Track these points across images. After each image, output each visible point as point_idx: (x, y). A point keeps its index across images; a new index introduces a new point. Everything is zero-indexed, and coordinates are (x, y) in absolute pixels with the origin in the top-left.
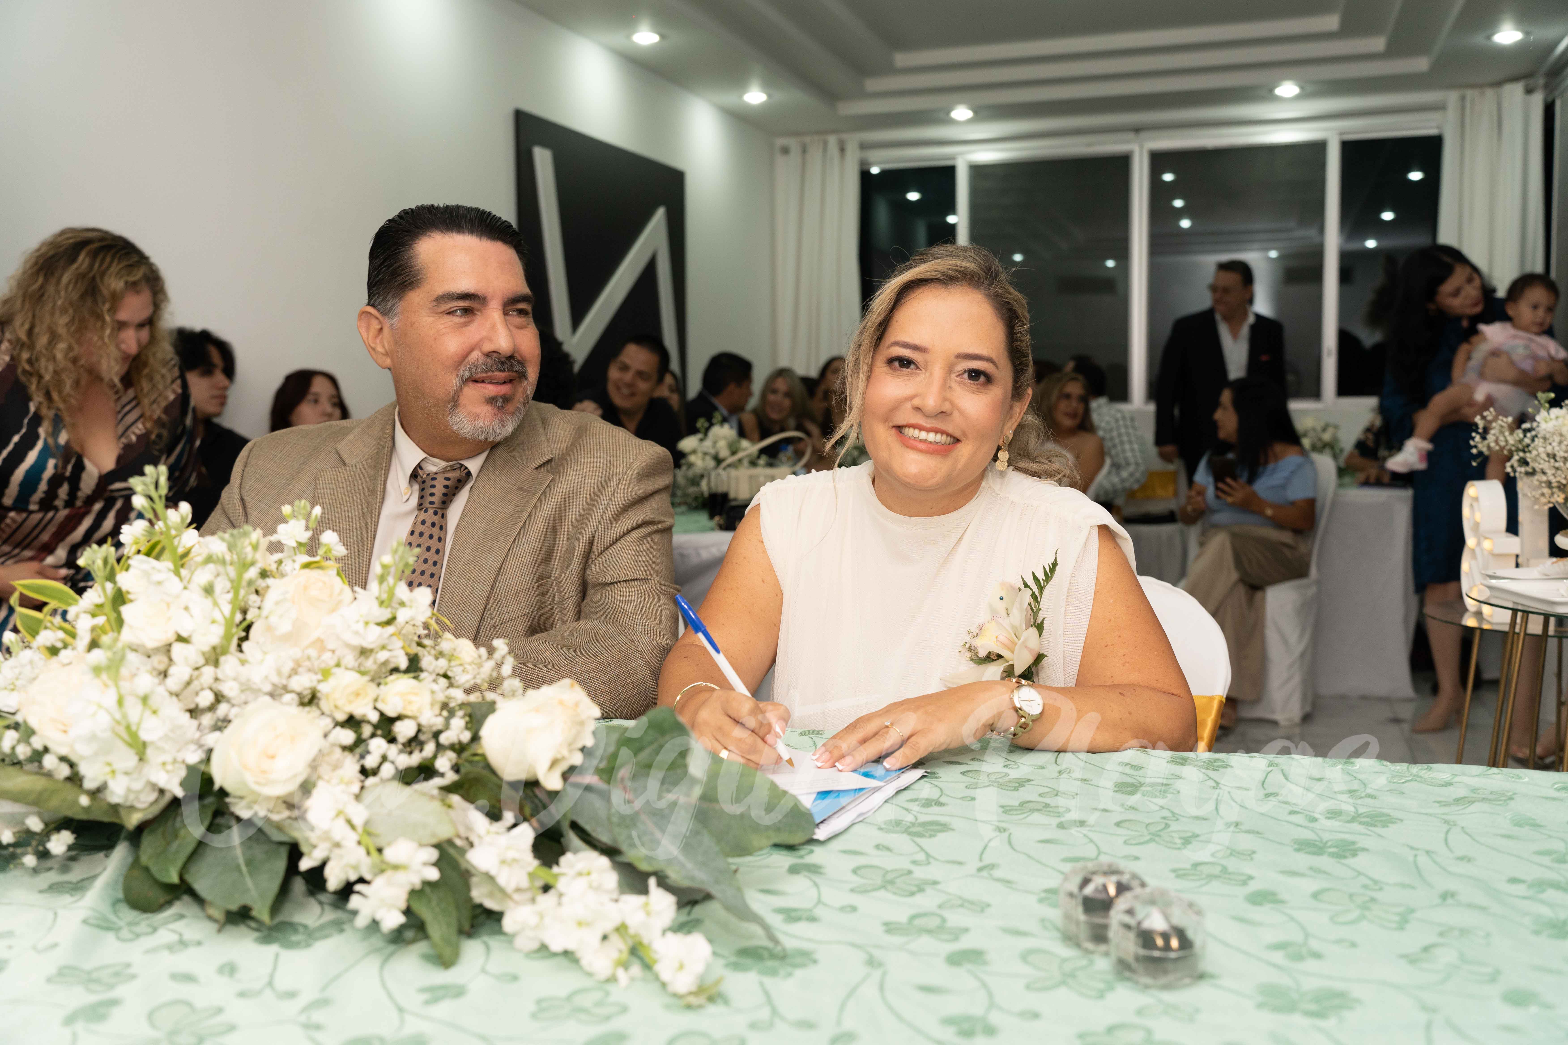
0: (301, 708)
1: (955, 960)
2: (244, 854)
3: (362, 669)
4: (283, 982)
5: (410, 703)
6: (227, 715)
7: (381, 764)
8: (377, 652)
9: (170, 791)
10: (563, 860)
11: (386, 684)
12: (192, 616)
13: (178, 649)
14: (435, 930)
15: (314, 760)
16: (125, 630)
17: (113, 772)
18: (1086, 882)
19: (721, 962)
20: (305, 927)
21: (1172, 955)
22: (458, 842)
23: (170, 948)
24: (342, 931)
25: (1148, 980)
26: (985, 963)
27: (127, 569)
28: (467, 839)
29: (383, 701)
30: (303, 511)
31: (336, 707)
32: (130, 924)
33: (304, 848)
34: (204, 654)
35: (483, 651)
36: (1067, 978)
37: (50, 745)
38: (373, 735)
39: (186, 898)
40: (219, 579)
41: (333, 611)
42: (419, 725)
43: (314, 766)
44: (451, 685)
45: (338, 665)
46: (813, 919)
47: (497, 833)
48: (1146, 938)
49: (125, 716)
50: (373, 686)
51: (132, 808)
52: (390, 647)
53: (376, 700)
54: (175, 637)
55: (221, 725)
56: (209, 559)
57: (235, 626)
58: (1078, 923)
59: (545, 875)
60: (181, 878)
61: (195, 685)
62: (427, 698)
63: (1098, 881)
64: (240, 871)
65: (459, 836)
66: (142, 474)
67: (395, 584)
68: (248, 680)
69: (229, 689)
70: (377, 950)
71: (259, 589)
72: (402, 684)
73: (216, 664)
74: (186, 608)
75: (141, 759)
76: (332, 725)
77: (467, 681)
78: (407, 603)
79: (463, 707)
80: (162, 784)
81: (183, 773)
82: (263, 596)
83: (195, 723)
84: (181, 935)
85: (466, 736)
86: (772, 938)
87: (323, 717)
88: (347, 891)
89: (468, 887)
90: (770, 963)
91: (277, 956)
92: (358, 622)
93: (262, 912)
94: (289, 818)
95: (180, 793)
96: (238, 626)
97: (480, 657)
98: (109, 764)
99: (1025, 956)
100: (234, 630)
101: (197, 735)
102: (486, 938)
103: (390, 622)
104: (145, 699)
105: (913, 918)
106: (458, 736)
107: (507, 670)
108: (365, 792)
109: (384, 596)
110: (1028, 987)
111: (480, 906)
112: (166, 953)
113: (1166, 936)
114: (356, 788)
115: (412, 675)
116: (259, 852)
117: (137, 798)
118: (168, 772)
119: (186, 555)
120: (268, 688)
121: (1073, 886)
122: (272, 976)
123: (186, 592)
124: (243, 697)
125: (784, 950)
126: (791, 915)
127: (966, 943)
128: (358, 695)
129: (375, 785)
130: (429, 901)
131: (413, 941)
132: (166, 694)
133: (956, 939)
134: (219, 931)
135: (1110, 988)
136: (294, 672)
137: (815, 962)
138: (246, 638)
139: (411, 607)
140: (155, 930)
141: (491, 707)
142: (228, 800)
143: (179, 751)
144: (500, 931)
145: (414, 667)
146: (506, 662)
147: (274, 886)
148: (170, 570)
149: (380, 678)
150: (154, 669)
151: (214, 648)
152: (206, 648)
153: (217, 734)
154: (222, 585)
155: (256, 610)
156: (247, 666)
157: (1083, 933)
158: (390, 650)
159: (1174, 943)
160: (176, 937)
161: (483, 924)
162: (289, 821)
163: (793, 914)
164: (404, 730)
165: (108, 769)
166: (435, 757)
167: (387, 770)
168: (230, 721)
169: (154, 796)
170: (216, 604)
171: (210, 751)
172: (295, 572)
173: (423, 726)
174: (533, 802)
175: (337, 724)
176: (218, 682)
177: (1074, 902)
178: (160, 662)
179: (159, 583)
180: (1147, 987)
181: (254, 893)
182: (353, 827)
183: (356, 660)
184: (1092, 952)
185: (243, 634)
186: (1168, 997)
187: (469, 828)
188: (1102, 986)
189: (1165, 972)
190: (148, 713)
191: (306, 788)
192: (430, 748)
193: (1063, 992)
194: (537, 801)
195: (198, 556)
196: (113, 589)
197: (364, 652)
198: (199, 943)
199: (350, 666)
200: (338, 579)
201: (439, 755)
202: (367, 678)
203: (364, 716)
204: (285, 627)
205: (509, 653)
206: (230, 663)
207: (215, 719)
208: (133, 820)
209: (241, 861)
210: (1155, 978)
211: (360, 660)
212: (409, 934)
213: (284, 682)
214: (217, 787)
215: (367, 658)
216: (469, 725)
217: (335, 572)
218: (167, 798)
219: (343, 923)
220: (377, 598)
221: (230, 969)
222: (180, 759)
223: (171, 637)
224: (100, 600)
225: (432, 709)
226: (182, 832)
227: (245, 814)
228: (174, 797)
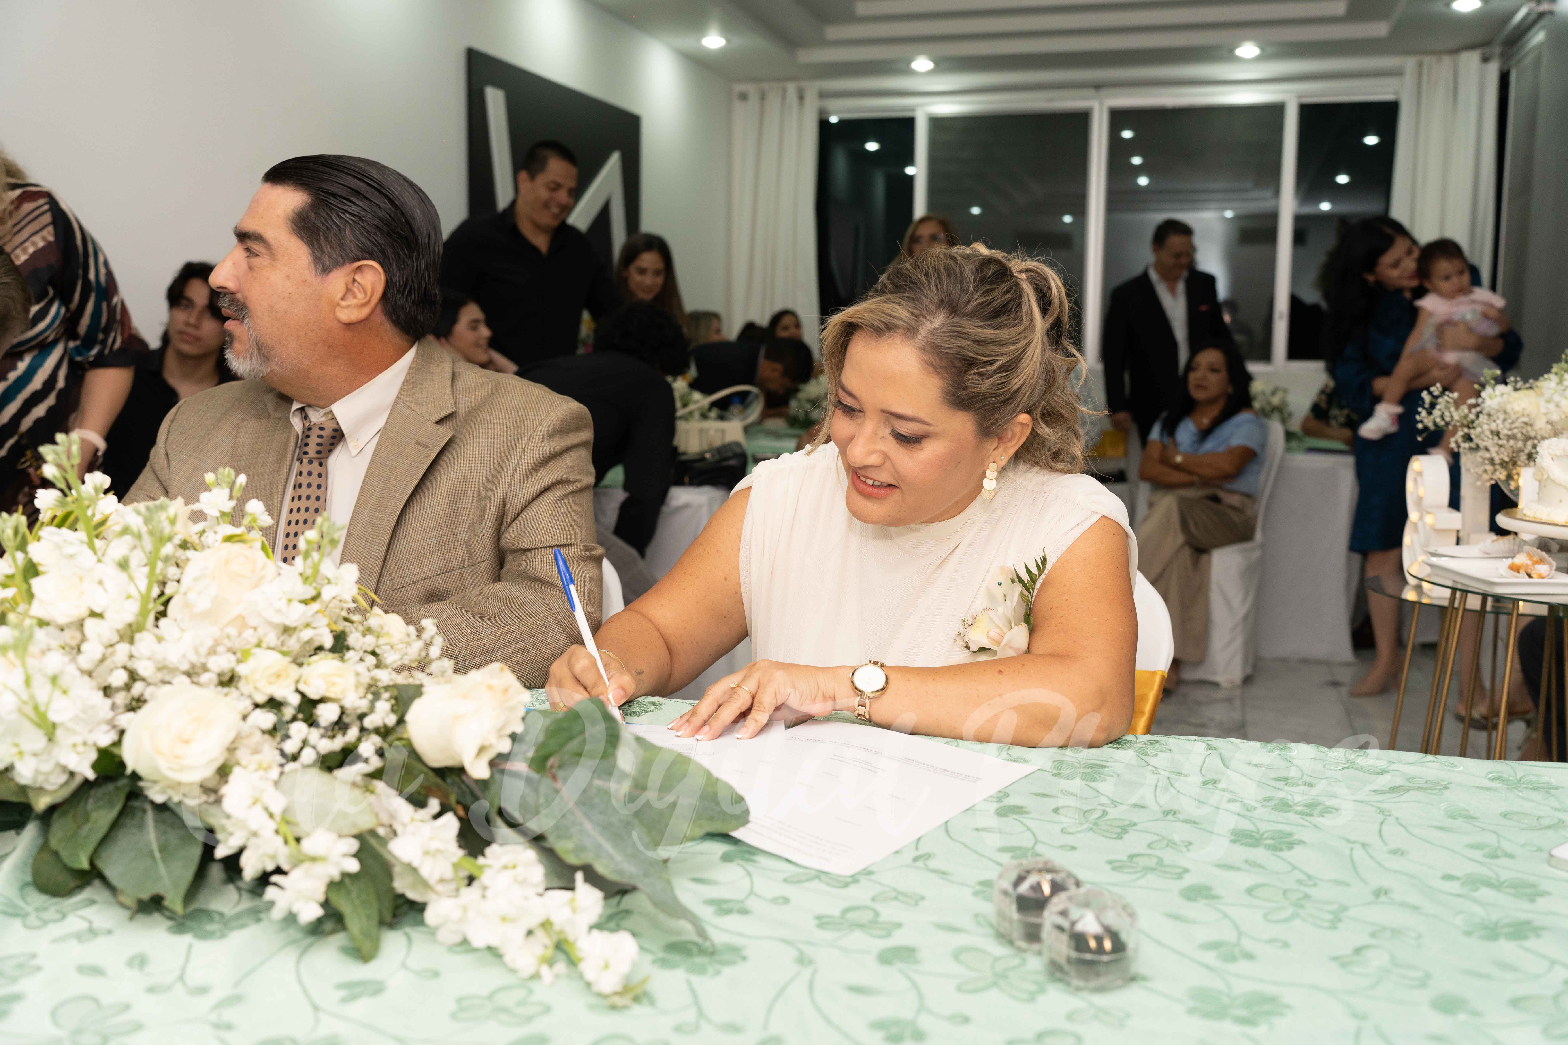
0: (219, 688)
1: (887, 958)
2: (158, 839)
3: (285, 649)
4: (195, 977)
5: (334, 684)
6: (142, 695)
7: (301, 749)
8: (301, 630)
9: (81, 774)
10: (488, 851)
11: (309, 664)
12: (105, 590)
13: (91, 625)
14: (355, 922)
15: (233, 742)
16: (35, 603)
17: (21, 753)
18: (1020, 880)
19: (649, 957)
20: (221, 915)
21: (1105, 958)
22: (381, 831)
23: (79, 937)
24: (259, 920)
25: (1080, 983)
26: (917, 962)
27: (39, 540)
28: (391, 826)
29: (305, 683)
30: (227, 480)
31: (256, 688)
32: (37, 910)
33: (220, 837)
34: (118, 631)
35: (412, 629)
36: (999, 979)
38: (294, 719)
39: (97, 883)
40: (136, 552)
41: (256, 586)
42: (342, 708)
43: (232, 749)
44: (378, 666)
45: (258, 645)
46: (744, 912)
47: (422, 821)
48: (1079, 940)
49: (32, 697)
50: (294, 667)
51: (41, 790)
52: (314, 625)
53: (297, 682)
54: (88, 613)
55: (136, 704)
56: (126, 531)
57: (152, 600)
58: (1011, 921)
59: (470, 867)
60: (92, 863)
61: (108, 663)
62: (351, 680)
63: (1032, 880)
64: (153, 857)
65: (383, 825)
66: (53, 442)
67: (320, 561)
68: (165, 659)
69: (144, 668)
70: (294, 942)
71: (179, 561)
72: (325, 664)
73: (131, 641)
74: (100, 583)
75: (50, 740)
76: (251, 707)
77: (395, 662)
78: (333, 580)
79: (390, 689)
80: (72, 766)
81: (93, 756)
82: (183, 569)
83: (108, 702)
84: (90, 922)
85: (391, 720)
86: (702, 933)
87: (243, 698)
88: (264, 880)
89: (390, 877)
90: (698, 960)
91: (190, 947)
92: (280, 599)
93: (174, 901)
94: (206, 802)
95: (91, 775)
96: (155, 600)
97: (408, 635)
98: (16, 745)
99: (957, 955)
100: (151, 605)
101: (110, 714)
102: (408, 929)
103: (314, 599)
104: (54, 680)
105: (846, 911)
106: (383, 719)
107: (435, 651)
108: (284, 778)
109: (309, 572)
110: (959, 989)
111: (402, 896)
112: (74, 942)
113: (1099, 939)
114: (275, 773)
115: (336, 655)
116: (173, 837)
117: (47, 780)
118: (78, 753)
119: (103, 523)
120: (185, 667)
121: (1007, 885)
122: (183, 970)
123: (99, 565)
124: (160, 676)
125: (713, 945)
126: (723, 907)
127: (899, 939)
128: (279, 676)
129: (295, 771)
130: (349, 893)
131: (333, 932)
132: (78, 673)
133: (888, 935)
134: (131, 918)
135: (1042, 990)
136: (212, 652)
137: (744, 958)
138: (163, 614)
139: (336, 584)
140: (64, 916)
141: (417, 691)
142: (141, 784)
143: (91, 731)
144: (421, 923)
145: (340, 645)
146: (435, 642)
147: (188, 873)
148: (82, 542)
149: (304, 656)
150: (67, 644)
151: (130, 625)
152: (120, 626)
153: (131, 715)
154: (137, 559)
155: (175, 584)
156: (163, 643)
157: (1017, 932)
158: (314, 628)
159: (1108, 945)
160: (84, 925)
161: (405, 914)
162: (205, 806)
163: (725, 906)
164: (327, 714)
165: (15, 750)
166: (359, 740)
167: (308, 756)
168: (145, 701)
169: (64, 778)
170: (131, 578)
171: (122, 732)
172: (217, 544)
173: (347, 709)
174: (460, 788)
175: (257, 706)
176: (133, 659)
177: (1008, 900)
178: (72, 638)
179: (71, 556)
180: (1079, 989)
181: (167, 881)
182: (271, 816)
183: (278, 638)
184: (1024, 951)
185: (162, 608)
186: (1100, 1000)
187: (392, 816)
188: (1033, 988)
189: (1098, 975)
190: (57, 693)
191: (223, 772)
192: (353, 733)
193: (994, 994)
194: (463, 787)
195: (114, 525)
196: (24, 559)
197: (287, 630)
198: (109, 932)
199: (272, 645)
200: (261, 554)
201: (363, 739)
202: (288, 659)
203: (285, 698)
204: (203, 603)
205: (438, 634)
206: (145, 641)
207: (129, 696)
208: (41, 803)
209: (155, 847)
210: (1087, 980)
211: (282, 638)
212: (329, 926)
213: (203, 660)
214: (129, 771)
215: (290, 636)
216: (395, 708)
217: (258, 545)
218: (78, 781)
219: (260, 912)
220: (301, 574)
221: (140, 961)
222: (90, 742)
223: (84, 612)
224: (10, 571)
225: (356, 691)
226: (94, 816)
227: (159, 799)
228: (86, 781)
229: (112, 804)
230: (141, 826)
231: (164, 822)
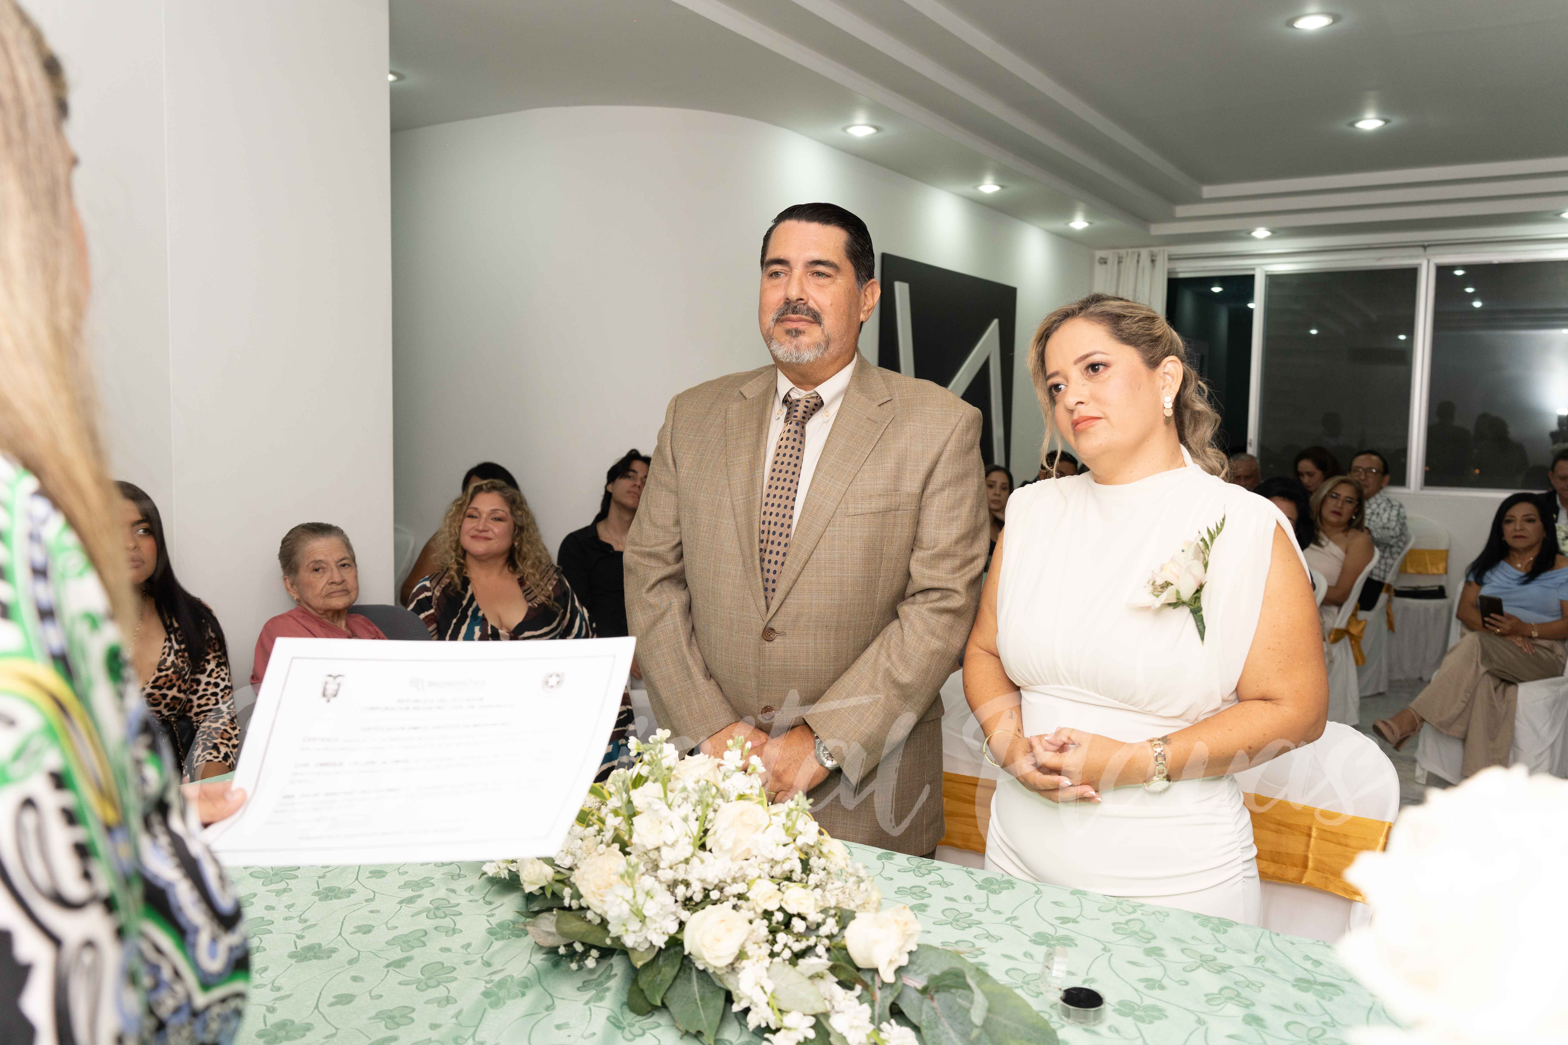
2: (699, 992)
3: (773, 876)
5: (802, 906)
7: (782, 950)
8: (781, 864)
9: (657, 945)
11: (787, 889)
12: (674, 830)
13: (665, 851)
15: (744, 941)
16: (634, 834)
17: (627, 931)
22: (827, 1010)
27: (636, 789)
28: (832, 1006)
29: (786, 904)
31: (758, 904)
32: (630, 1025)
33: (735, 998)
37: (591, 907)
38: (781, 928)
39: (664, 1013)
42: (808, 921)
43: (744, 944)
45: (759, 875)
47: (850, 1000)
49: (636, 902)
50: (777, 889)
51: (634, 949)
52: (791, 858)
53: (782, 902)
54: (663, 843)
60: (662, 1000)
62: (812, 903)
64: (697, 1003)
65: (828, 1007)
67: (796, 820)
71: (715, 807)
72: (797, 888)
74: (672, 828)
75: (643, 925)
76: (755, 916)
78: (803, 831)
79: (836, 911)
80: (654, 942)
81: (666, 938)
82: (716, 810)
85: (836, 932)
87: (750, 909)
88: (760, 1034)
89: (830, 1040)
92: (773, 844)
93: (708, 1033)
94: (728, 975)
95: (663, 946)
98: (624, 924)
101: (674, 908)
103: (791, 843)
104: (647, 890)
106: (831, 930)
108: (771, 969)
109: (790, 824)
114: (767, 965)
115: (804, 884)
116: (708, 992)
117: (640, 947)
118: (657, 934)
123: (671, 812)
128: (771, 898)
129: (778, 963)
134: (681, 1038)
139: (806, 836)
140: (644, 1032)
141: (853, 915)
142: (692, 958)
143: (663, 921)
145: (805, 871)
147: (716, 1018)
153: (687, 912)
155: (711, 821)
162: (728, 977)
164: (798, 925)
165: (625, 929)
166: (816, 942)
167: (786, 953)
169: (648, 946)
171: (682, 925)
172: (735, 800)
175: (758, 915)
181: (705, 1022)
182: (765, 991)
183: (769, 870)
187: (833, 998)
190: (649, 899)
191: (740, 957)
192: (813, 938)
194: (876, 983)
196: (627, 799)
197: (774, 863)
201: (819, 942)
203: (774, 912)
204: (728, 843)
206: (695, 864)
207: (685, 898)
208: (638, 961)
209: (698, 997)
211: (772, 869)
214: (686, 951)
215: (775, 868)
216: (839, 924)
218: (655, 948)
220: (784, 826)
222: (663, 928)
224: (618, 805)
225: (815, 910)
226: (663, 969)
227: (701, 967)
228: (660, 948)
229: (674, 966)
230: (689, 980)
231: (702, 979)
